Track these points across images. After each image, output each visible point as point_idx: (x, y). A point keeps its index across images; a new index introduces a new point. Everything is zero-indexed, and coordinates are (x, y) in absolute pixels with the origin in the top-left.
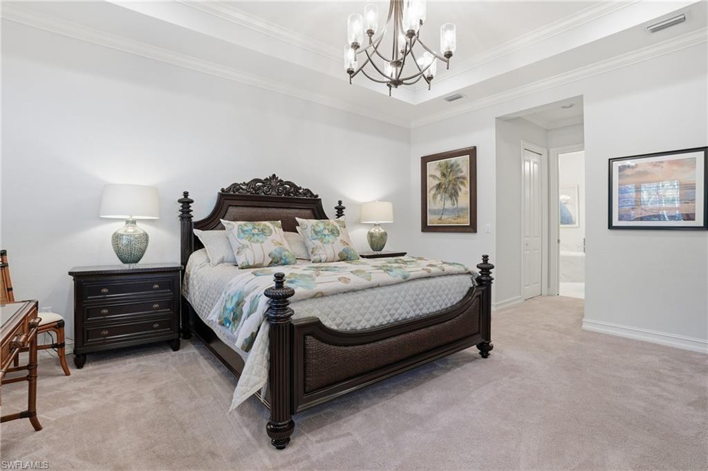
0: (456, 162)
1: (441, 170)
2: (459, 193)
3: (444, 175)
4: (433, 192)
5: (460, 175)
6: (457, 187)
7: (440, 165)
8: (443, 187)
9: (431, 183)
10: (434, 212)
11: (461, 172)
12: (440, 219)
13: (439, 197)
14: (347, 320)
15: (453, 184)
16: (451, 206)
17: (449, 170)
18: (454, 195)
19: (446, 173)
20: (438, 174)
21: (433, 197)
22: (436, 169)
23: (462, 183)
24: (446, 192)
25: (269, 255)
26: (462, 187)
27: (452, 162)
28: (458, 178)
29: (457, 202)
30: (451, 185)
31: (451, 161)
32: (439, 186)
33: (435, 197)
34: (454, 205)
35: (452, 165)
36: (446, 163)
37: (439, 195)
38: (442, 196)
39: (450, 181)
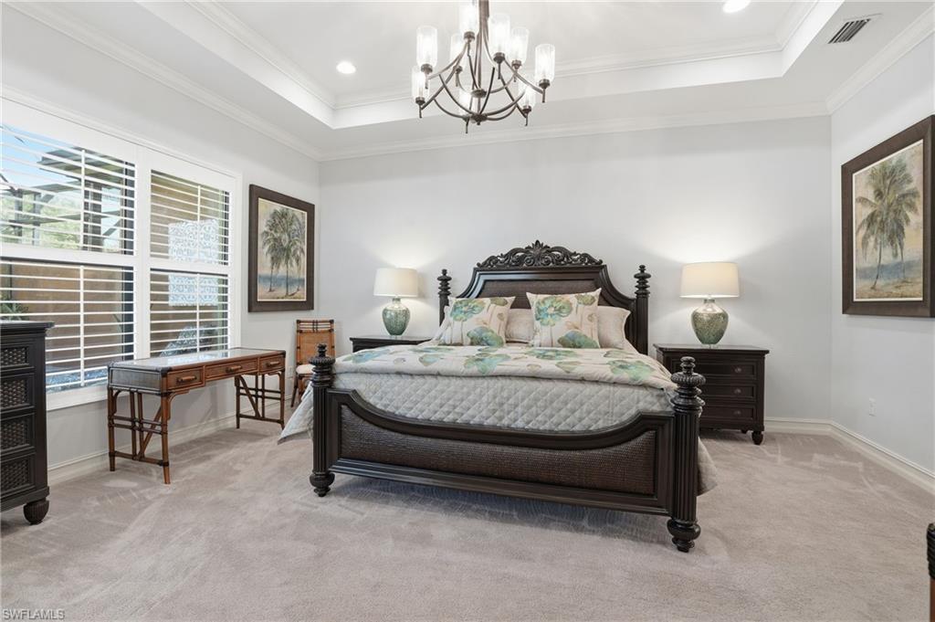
0: (900, 161)
1: (874, 186)
2: (906, 229)
3: (879, 194)
4: (862, 232)
5: (908, 187)
6: (902, 217)
7: (873, 176)
8: (879, 219)
9: (860, 213)
10: (865, 274)
11: (910, 181)
12: (873, 288)
13: (872, 240)
14: (395, 403)
15: (895, 211)
16: (892, 258)
17: (888, 182)
18: (896, 235)
19: (882, 189)
20: (870, 195)
21: (863, 244)
22: (867, 184)
23: (912, 206)
24: (883, 230)
25: (468, 335)
26: (910, 215)
27: (894, 162)
28: (904, 196)
29: (902, 248)
30: (891, 214)
31: (890, 161)
32: (871, 220)
33: (865, 243)
34: (895, 255)
35: (893, 171)
36: (884, 166)
37: (872, 239)
38: (876, 240)
39: (890, 205)
